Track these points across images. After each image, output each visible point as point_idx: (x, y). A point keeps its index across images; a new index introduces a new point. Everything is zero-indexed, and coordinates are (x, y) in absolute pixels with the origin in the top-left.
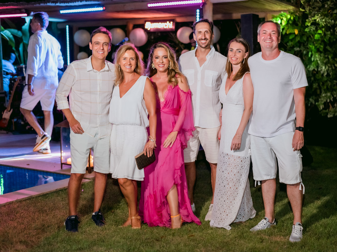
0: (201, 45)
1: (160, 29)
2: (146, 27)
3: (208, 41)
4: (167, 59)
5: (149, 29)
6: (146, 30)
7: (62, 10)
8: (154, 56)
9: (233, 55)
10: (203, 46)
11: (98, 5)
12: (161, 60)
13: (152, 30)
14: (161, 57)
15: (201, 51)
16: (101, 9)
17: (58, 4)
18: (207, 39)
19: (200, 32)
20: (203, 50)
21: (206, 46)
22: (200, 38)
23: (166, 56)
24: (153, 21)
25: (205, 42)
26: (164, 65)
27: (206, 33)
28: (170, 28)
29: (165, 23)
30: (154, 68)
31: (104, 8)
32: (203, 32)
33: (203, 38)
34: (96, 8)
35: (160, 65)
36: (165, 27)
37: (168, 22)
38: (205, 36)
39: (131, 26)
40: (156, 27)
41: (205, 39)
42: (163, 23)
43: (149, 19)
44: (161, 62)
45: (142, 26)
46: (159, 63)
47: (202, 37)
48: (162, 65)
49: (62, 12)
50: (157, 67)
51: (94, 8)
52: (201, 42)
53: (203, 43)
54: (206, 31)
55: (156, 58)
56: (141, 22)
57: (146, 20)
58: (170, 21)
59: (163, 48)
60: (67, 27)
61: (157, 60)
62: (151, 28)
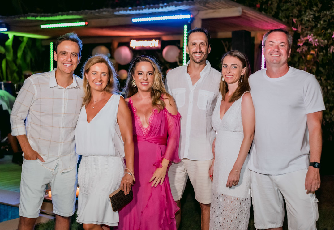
0: (195, 59)
1: (145, 47)
2: (131, 45)
3: (203, 55)
4: (152, 76)
5: (134, 48)
6: (131, 49)
7: (42, 24)
8: (136, 72)
9: (228, 72)
10: (198, 60)
11: (80, 20)
12: (145, 77)
13: (137, 49)
14: (145, 73)
15: (194, 67)
16: (83, 24)
17: (38, 18)
18: (203, 53)
19: (194, 44)
20: (197, 65)
21: (201, 61)
22: (194, 51)
23: (152, 73)
24: (139, 39)
25: (201, 56)
26: (148, 83)
27: (201, 45)
28: (155, 46)
29: (151, 41)
30: (134, 87)
31: (87, 23)
32: (198, 44)
33: (198, 51)
34: (78, 23)
35: (143, 82)
36: (151, 46)
37: (154, 40)
38: (200, 49)
39: (116, 44)
40: (141, 46)
41: (200, 53)
42: (149, 41)
43: (135, 37)
44: (145, 79)
45: (127, 44)
46: (142, 81)
47: (197, 49)
48: (146, 82)
49: (43, 27)
50: (139, 85)
51: (76, 23)
52: (195, 56)
53: (198, 57)
54: (202, 43)
55: (139, 74)
56: (126, 40)
57: (131, 38)
58: (156, 39)
59: (148, 63)
60: (52, 44)
61: (140, 77)
62: (136, 47)
